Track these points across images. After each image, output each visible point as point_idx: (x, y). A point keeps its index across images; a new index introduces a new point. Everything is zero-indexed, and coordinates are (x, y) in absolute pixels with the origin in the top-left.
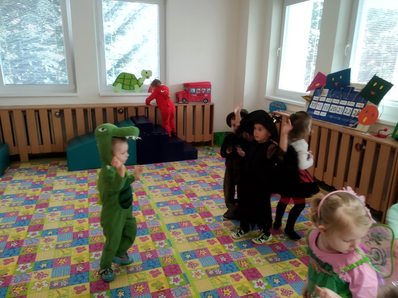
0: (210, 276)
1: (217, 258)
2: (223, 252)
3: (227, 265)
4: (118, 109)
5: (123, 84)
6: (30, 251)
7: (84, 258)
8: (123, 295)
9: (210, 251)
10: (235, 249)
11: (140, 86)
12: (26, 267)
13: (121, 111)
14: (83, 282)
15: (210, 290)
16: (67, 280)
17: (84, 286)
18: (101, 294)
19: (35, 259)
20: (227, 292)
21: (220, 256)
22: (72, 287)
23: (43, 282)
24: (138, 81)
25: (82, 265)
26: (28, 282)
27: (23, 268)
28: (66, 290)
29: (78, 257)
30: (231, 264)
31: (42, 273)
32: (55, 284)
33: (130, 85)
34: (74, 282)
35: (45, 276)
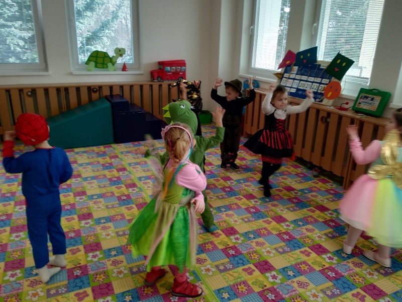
0: (221, 271)
1: (225, 251)
2: (231, 245)
3: (236, 259)
4: (92, 88)
5: (96, 63)
6: (17, 256)
7: (80, 260)
8: (131, 299)
9: (217, 245)
10: (242, 240)
11: (113, 64)
12: (16, 274)
13: (95, 90)
14: (84, 288)
15: (224, 286)
16: (65, 286)
17: (85, 292)
18: (106, 300)
19: (24, 264)
20: (242, 288)
21: (228, 249)
22: (72, 294)
23: (38, 290)
24: (111, 59)
25: (79, 268)
26: (20, 291)
27: (12, 276)
28: (66, 297)
29: (73, 259)
30: (240, 256)
31: (35, 280)
32: (53, 292)
33: (103, 64)
34: (74, 287)
35: (39, 284)
